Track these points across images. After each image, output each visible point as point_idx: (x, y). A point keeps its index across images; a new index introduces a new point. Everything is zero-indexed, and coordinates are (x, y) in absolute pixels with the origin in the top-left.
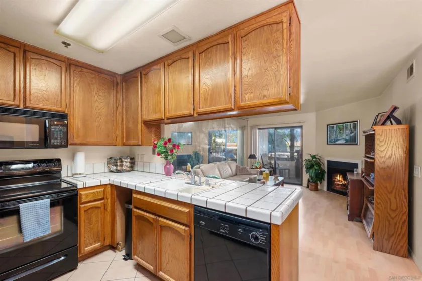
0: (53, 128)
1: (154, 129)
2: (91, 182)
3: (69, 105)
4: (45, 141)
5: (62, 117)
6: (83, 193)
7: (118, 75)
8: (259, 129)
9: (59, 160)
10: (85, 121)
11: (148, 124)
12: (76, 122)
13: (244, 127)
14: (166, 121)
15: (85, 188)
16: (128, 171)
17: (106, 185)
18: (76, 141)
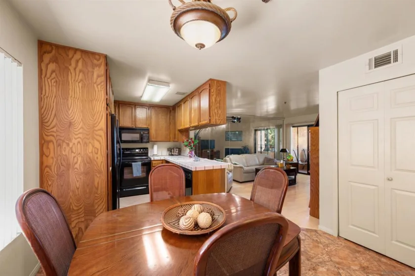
0: (144, 135)
1: (185, 134)
2: (156, 158)
3: (150, 124)
4: (141, 140)
5: (148, 130)
6: (154, 162)
7: (171, 106)
8: (293, 127)
9: (147, 148)
10: (156, 130)
11: (181, 131)
12: (153, 132)
13: (281, 125)
14: (191, 129)
15: (154, 160)
16: (177, 155)
17: (163, 160)
18: (153, 140)
